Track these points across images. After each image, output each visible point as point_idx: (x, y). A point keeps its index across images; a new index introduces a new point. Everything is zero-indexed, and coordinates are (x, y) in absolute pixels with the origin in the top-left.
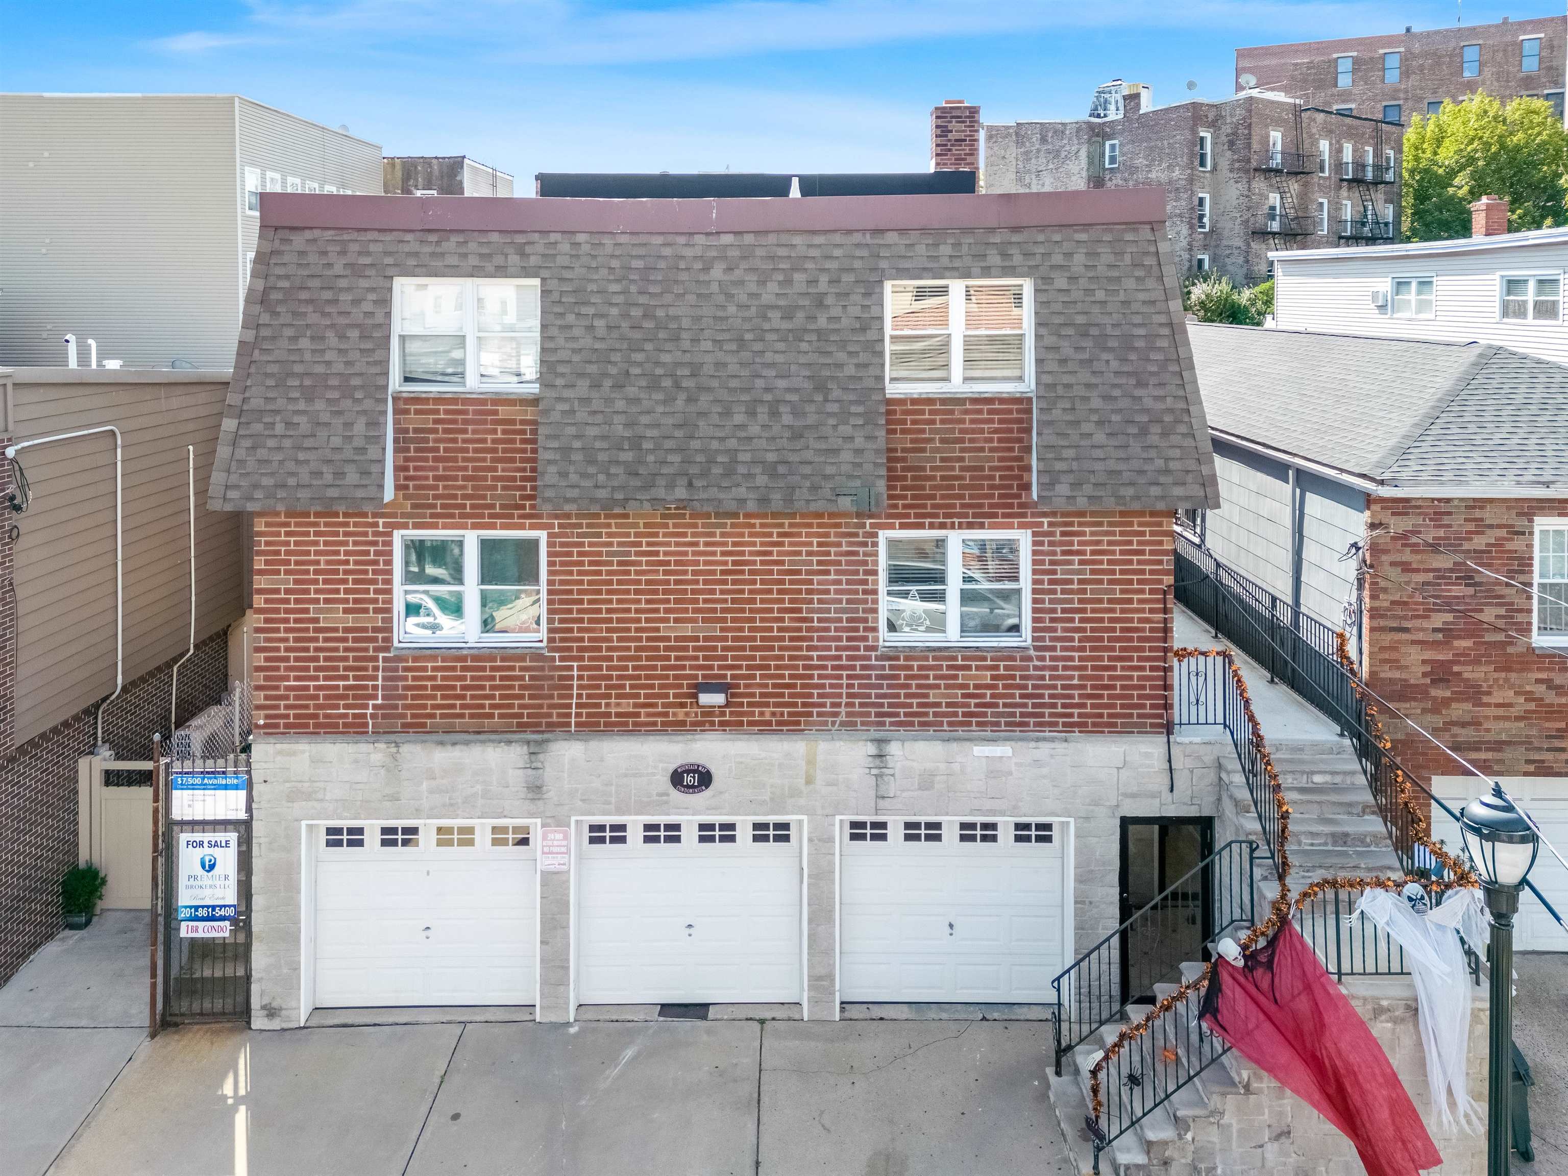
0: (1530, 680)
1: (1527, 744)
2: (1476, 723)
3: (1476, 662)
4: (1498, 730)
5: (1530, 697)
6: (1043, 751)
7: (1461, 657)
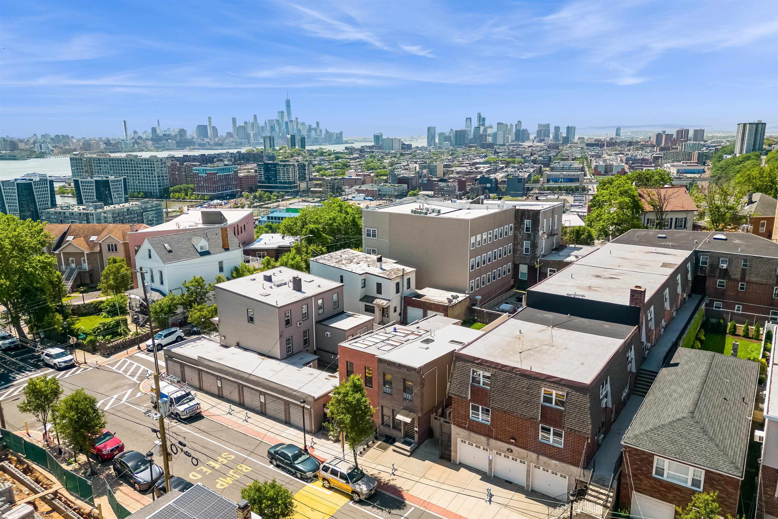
0: (651, 481)
1: (650, 491)
2: (640, 485)
3: (641, 475)
4: (644, 487)
5: (651, 484)
6: (564, 464)
7: (639, 473)
